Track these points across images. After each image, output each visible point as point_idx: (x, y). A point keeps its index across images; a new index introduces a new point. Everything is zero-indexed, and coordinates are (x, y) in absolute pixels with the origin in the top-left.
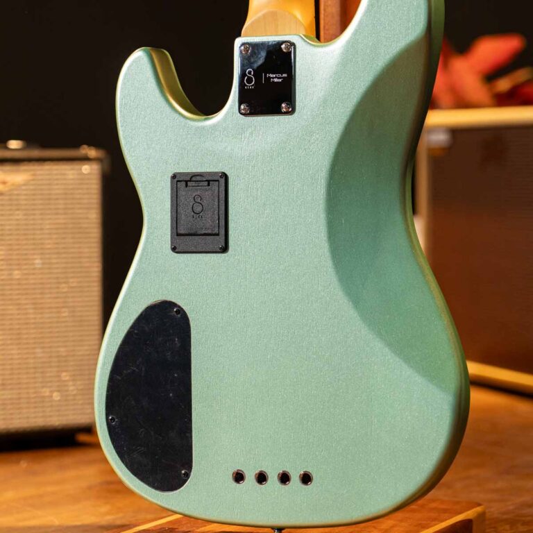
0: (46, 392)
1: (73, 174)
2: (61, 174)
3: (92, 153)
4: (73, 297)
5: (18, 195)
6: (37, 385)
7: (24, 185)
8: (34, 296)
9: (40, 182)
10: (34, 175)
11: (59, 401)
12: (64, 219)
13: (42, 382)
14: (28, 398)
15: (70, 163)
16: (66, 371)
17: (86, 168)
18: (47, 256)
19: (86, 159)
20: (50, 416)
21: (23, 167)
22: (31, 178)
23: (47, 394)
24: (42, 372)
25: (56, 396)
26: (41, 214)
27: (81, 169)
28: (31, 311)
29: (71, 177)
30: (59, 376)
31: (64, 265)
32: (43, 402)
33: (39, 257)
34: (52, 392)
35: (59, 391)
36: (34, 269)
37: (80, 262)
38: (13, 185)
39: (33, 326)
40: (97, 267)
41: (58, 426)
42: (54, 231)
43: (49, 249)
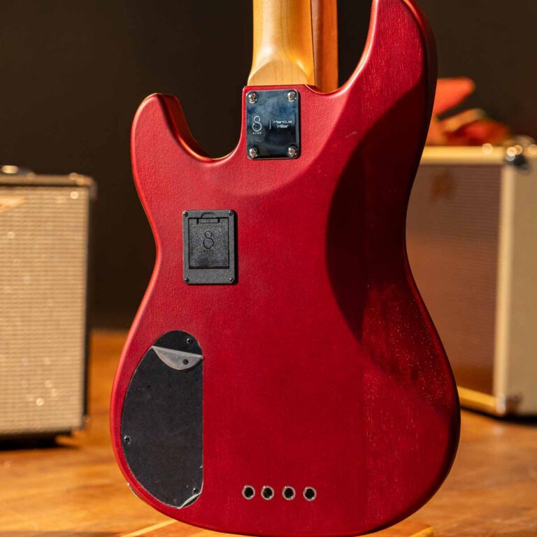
0: (30, 398)
1: (63, 199)
2: (52, 199)
3: (81, 180)
4: (58, 311)
5: (11, 217)
6: (23, 391)
7: (18, 208)
8: (22, 310)
9: (33, 206)
10: (26, 199)
11: (42, 406)
12: (53, 240)
13: (27, 389)
14: (13, 403)
15: (60, 188)
16: (50, 379)
17: (75, 195)
18: (37, 273)
19: (74, 186)
20: (33, 420)
21: (18, 191)
22: (23, 201)
23: (31, 400)
24: (28, 380)
25: (40, 402)
26: (31, 235)
27: (69, 195)
28: (20, 323)
29: (61, 202)
30: (43, 384)
31: (51, 282)
32: (27, 407)
33: (29, 274)
34: (36, 398)
35: (42, 397)
36: (24, 285)
37: (66, 280)
38: (7, 207)
39: (21, 337)
40: (82, 285)
41: (40, 429)
42: (43, 251)
43: (38, 267)
